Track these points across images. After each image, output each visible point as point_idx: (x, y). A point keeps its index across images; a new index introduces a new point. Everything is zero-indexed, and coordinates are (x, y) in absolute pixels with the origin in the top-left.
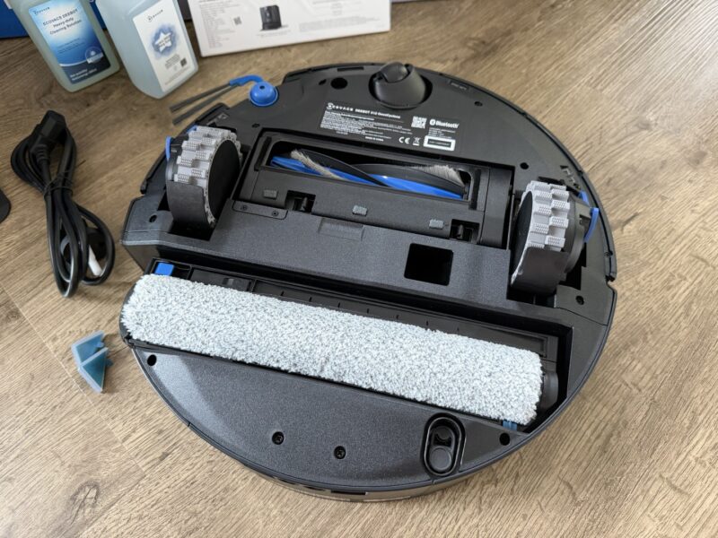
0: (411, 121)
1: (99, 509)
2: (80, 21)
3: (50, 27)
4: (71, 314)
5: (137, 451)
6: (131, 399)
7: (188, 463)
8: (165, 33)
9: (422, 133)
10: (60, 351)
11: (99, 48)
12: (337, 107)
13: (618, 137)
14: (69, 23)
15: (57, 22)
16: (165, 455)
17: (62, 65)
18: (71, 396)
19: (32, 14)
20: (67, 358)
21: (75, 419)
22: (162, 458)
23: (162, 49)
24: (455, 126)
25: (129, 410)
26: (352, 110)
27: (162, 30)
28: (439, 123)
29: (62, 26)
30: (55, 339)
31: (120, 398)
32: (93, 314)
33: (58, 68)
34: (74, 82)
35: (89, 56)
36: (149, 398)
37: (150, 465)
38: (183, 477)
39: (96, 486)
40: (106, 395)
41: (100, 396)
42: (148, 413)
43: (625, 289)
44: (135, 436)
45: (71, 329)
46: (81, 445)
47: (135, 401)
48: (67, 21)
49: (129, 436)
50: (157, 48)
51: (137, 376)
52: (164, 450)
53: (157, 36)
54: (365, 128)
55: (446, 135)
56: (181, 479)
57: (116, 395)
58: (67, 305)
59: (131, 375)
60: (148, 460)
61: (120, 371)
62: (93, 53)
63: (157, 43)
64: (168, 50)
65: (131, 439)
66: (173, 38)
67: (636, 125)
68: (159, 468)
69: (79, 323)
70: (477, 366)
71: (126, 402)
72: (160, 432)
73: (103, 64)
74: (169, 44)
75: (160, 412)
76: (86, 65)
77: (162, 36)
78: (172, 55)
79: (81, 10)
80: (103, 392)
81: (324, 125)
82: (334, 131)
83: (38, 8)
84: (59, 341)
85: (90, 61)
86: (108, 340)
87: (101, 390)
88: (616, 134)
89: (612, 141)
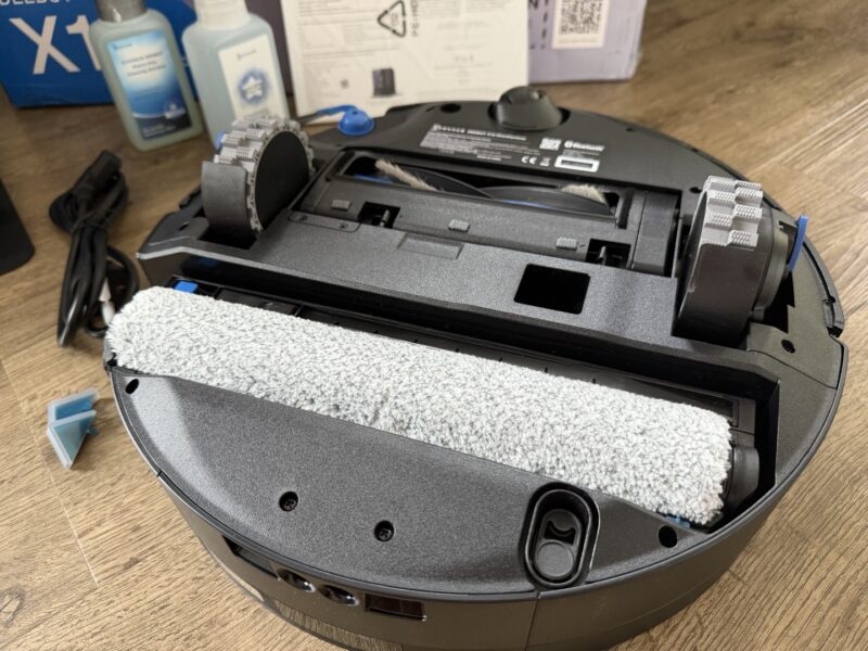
0: (540, 142)
1: (14, 630)
2: (163, 67)
3: (129, 68)
4: (65, 370)
5: (94, 552)
6: (108, 481)
7: (164, 577)
8: (255, 77)
9: (553, 154)
10: (34, 414)
11: (181, 103)
12: (445, 129)
13: (829, 217)
14: (151, 66)
15: (137, 63)
16: (134, 562)
17: (136, 115)
18: (28, 470)
19: (111, 49)
20: (41, 422)
21: (25, 500)
22: (128, 566)
23: (250, 96)
24: (600, 149)
25: (101, 495)
26: (463, 131)
27: (252, 74)
28: (577, 145)
29: (142, 69)
30: (33, 398)
31: (94, 478)
32: (91, 374)
33: (130, 117)
34: (146, 138)
35: (168, 109)
36: (135, 481)
37: (107, 574)
38: (151, 597)
39: (21, 596)
40: (76, 472)
41: (67, 474)
42: (126, 501)
43: (859, 394)
44: (99, 530)
45: (57, 389)
46: (20, 536)
47: (113, 484)
48: (150, 63)
49: (91, 529)
50: (243, 94)
51: (125, 452)
52: (134, 555)
53: (245, 80)
54: (479, 148)
55: (587, 156)
56: (148, 600)
57: (89, 473)
58: (62, 361)
59: (116, 451)
60: (107, 566)
61: (106, 444)
62: (173, 107)
63: (246, 87)
64: (256, 99)
65: (91, 535)
66: (264, 86)
67: (854, 206)
68: (120, 579)
69: (70, 382)
70: (622, 418)
71: (100, 484)
72: (137, 529)
73: (183, 122)
74: (259, 93)
75: (143, 502)
76: (163, 120)
77: (252, 82)
78: (260, 107)
79: (166, 53)
80: (73, 468)
81: (424, 143)
82: (437, 150)
83: (118, 43)
84: (37, 401)
85: (169, 115)
86: (101, 405)
87: (71, 463)
88: (824, 215)
89: (821, 222)
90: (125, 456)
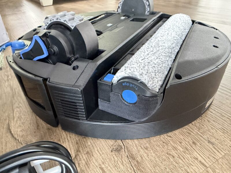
5: (211, 158)
6: (172, 160)
7: (212, 130)
16: (209, 142)
22: (213, 144)
25: (180, 161)
36: (170, 148)
37: (220, 151)
38: (222, 134)
42: (181, 150)
44: (200, 158)
47: (173, 157)
49: (200, 162)
51: (154, 155)
52: (206, 142)
56: (223, 135)
65: (203, 161)
71: (174, 163)
72: (194, 143)
75: (181, 143)
90: (157, 155)
